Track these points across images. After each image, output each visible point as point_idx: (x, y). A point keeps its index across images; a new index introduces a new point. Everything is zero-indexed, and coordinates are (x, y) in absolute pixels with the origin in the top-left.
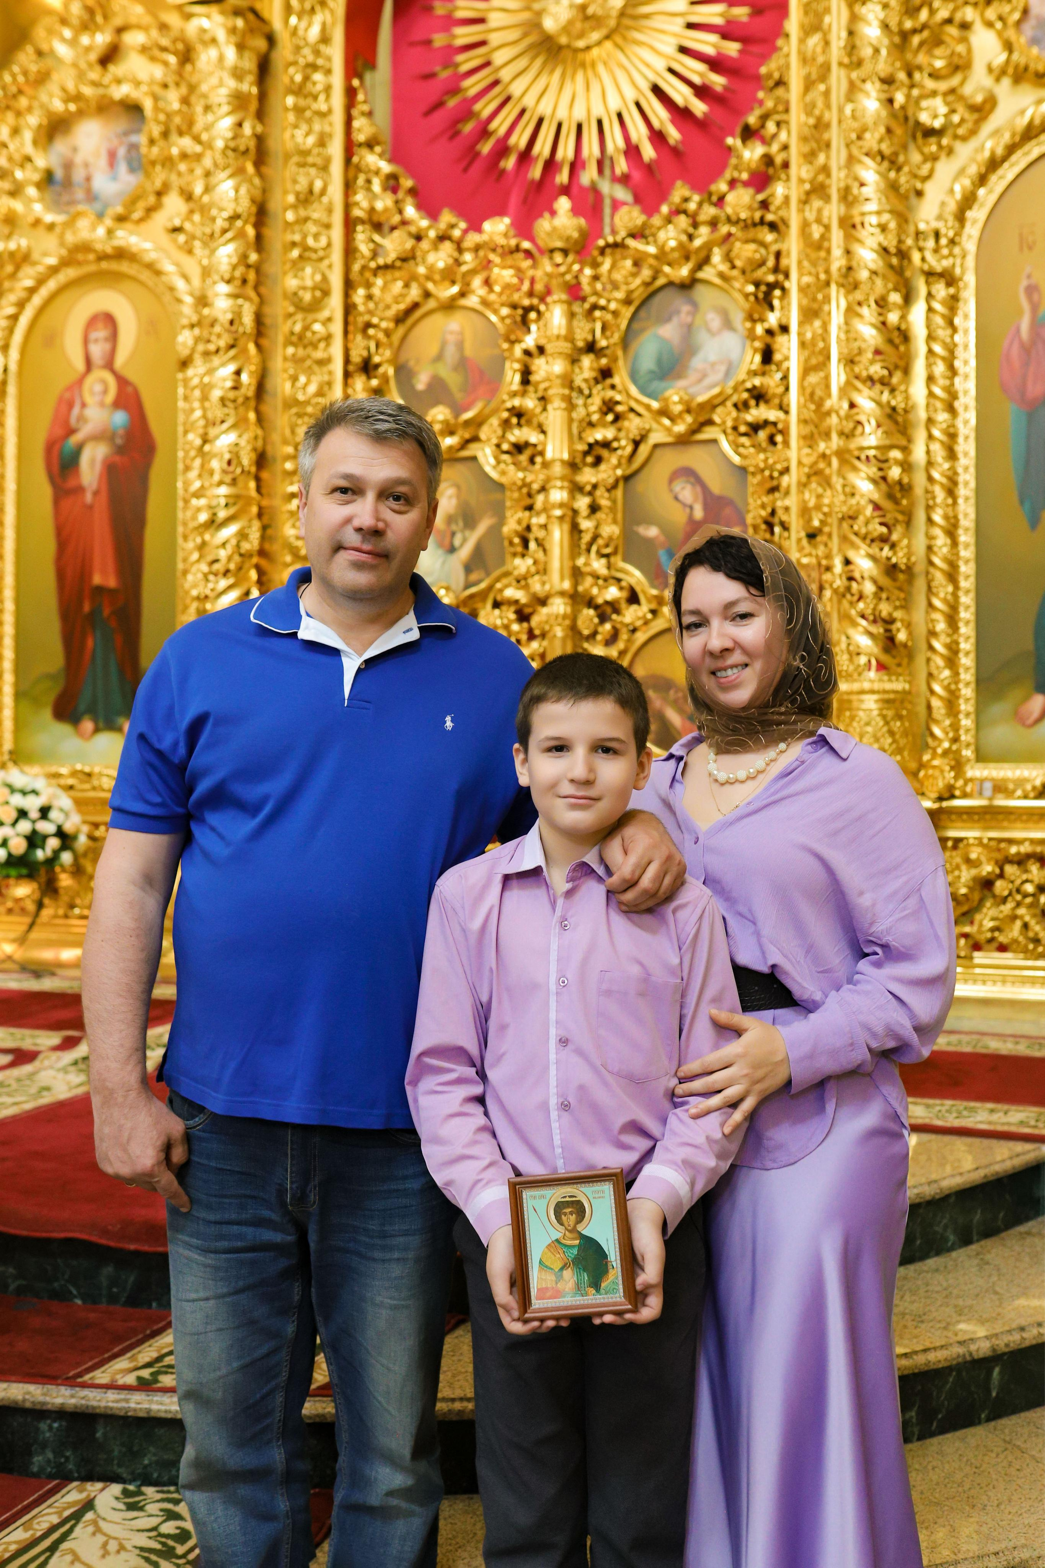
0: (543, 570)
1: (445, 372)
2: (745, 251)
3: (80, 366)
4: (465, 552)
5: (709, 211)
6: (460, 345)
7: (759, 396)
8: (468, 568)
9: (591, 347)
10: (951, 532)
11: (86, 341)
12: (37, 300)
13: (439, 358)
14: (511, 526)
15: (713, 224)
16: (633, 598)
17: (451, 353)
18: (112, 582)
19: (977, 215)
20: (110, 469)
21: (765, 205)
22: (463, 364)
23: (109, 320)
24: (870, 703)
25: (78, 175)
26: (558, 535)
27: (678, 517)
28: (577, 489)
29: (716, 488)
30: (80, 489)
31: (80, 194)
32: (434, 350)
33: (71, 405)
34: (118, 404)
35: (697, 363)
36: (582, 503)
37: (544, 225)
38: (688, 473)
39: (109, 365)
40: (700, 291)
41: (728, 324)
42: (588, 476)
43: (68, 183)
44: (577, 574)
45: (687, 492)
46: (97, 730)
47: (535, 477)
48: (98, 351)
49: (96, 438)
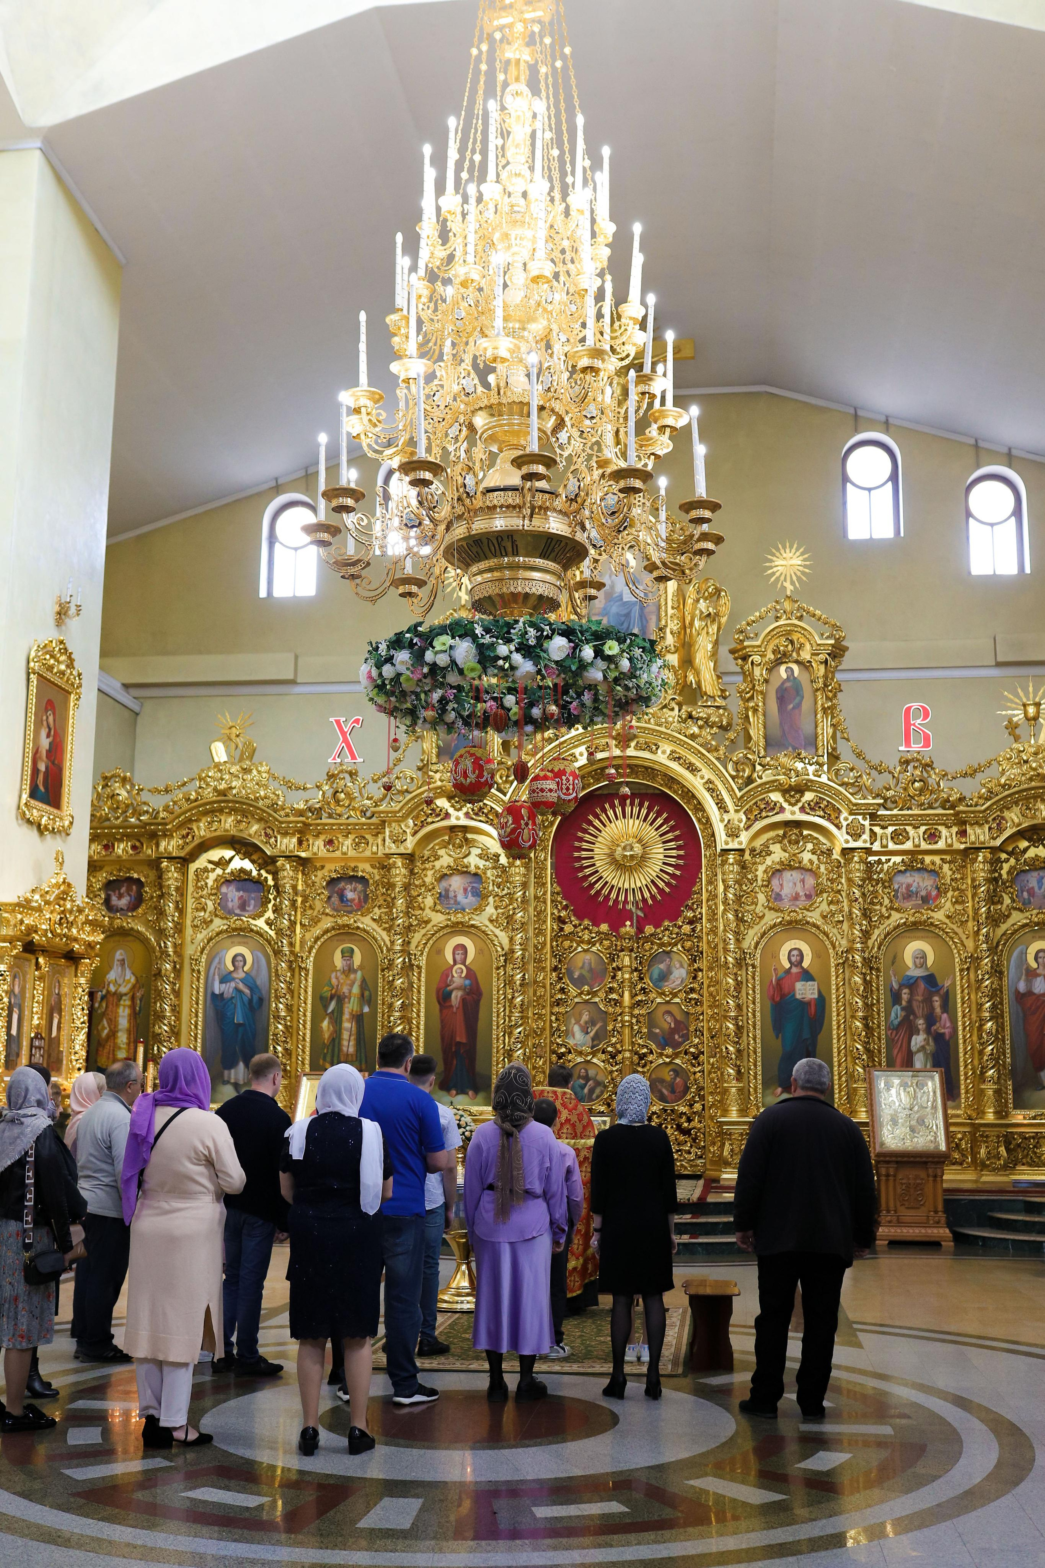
0: (621, 1042)
1: (584, 972)
2: (688, 944)
3: (452, 963)
4: (592, 1034)
5: (676, 930)
6: (590, 964)
7: (692, 990)
8: (593, 1040)
9: (636, 970)
10: (754, 1039)
11: (454, 954)
12: (434, 938)
13: (582, 968)
14: (610, 1028)
15: (677, 934)
16: (651, 1052)
17: (587, 965)
18: (464, 1041)
19: (760, 947)
20: (463, 1000)
21: (693, 930)
22: (591, 970)
23: (463, 948)
24: (734, 1090)
25: (451, 894)
26: (627, 1031)
27: (666, 1026)
28: (632, 1016)
29: (678, 1018)
30: (451, 1006)
31: (452, 902)
32: (580, 965)
33: (447, 976)
34: (466, 977)
35: (672, 977)
36: (634, 1021)
37: (623, 930)
38: (668, 1012)
39: (464, 963)
40: (673, 955)
41: (682, 966)
42: (636, 1012)
43: (447, 897)
44: (633, 1044)
45: (669, 1019)
46: (457, 1094)
47: (618, 1010)
48: (458, 957)
49: (457, 988)
